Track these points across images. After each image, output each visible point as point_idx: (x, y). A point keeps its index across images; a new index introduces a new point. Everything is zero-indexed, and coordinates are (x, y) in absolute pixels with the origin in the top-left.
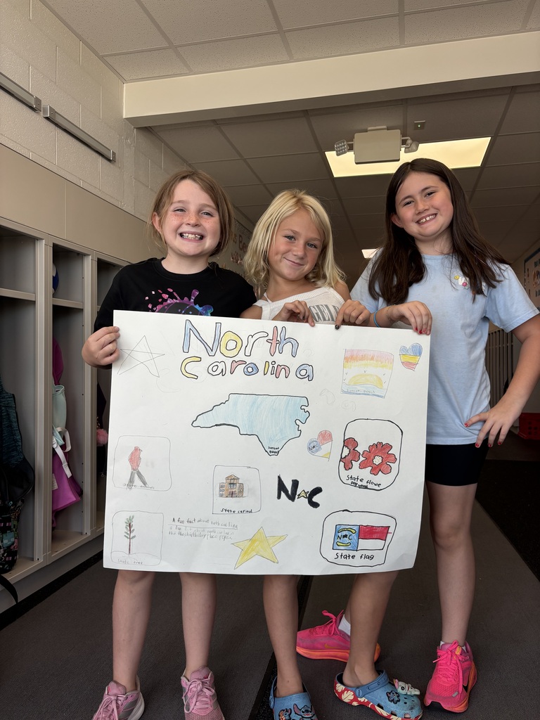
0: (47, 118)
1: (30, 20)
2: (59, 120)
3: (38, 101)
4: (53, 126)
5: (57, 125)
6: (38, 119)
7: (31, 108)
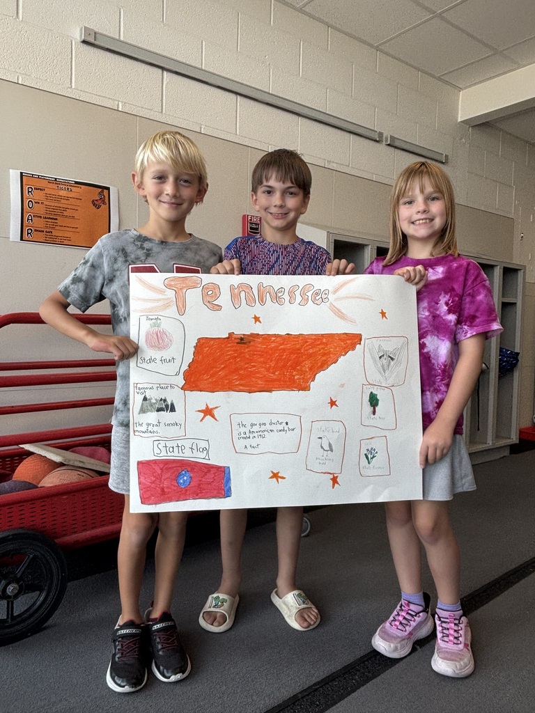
0: (389, 145)
1: (377, 73)
2: (397, 144)
3: (381, 134)
4: (393, 149)
5: (396, 147)
6: (382, 148)
7: (376, 141)
